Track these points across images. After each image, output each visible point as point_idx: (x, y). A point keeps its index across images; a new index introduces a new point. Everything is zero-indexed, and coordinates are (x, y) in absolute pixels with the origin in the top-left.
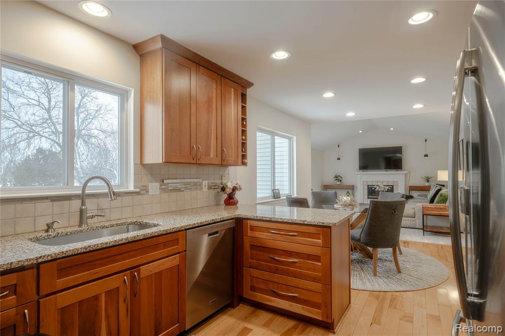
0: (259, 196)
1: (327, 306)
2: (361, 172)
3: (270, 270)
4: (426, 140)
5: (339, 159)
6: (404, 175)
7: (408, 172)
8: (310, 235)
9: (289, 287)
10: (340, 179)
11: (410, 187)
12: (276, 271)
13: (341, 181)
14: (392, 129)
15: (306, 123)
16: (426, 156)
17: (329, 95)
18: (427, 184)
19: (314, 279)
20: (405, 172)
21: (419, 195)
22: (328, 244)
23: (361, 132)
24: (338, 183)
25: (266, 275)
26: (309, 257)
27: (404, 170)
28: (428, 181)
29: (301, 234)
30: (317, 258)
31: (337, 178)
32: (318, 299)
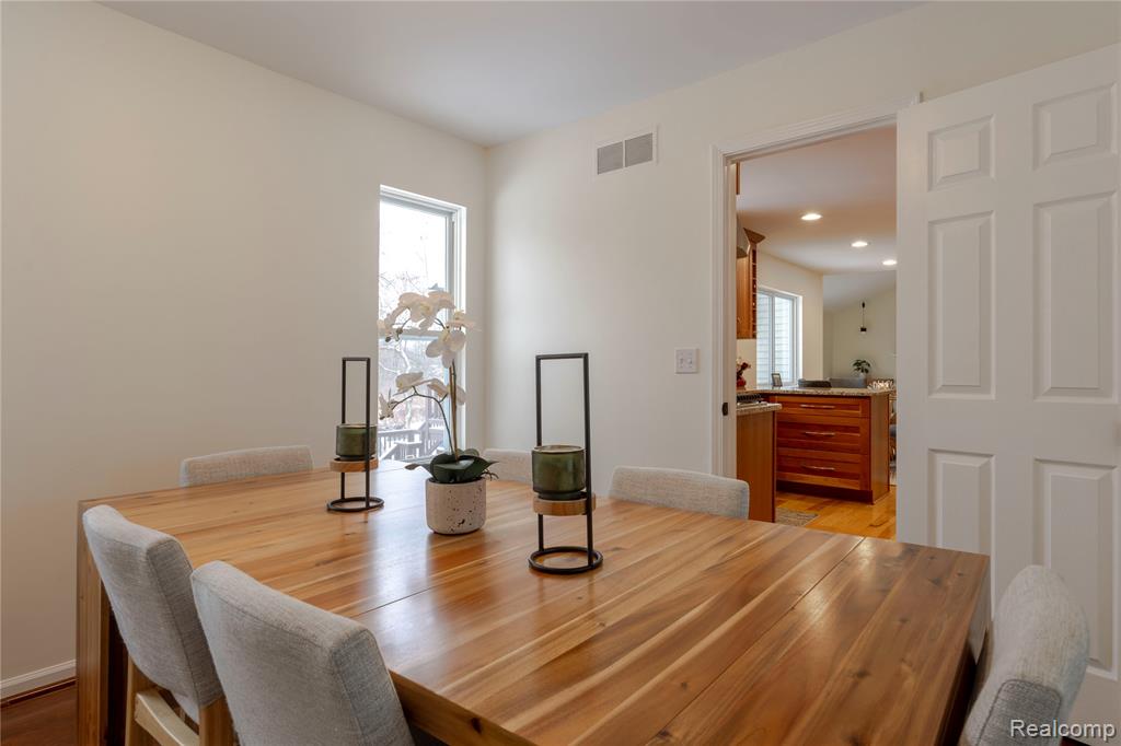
0: (758, 381)
1: (866, 476)
3: (802, 446)
5: (863, 330)
8: (848, 407)
9: (823, 461)
10: (867, 367)
12: (811, 447)
13: (867, 371)
15: (817, 274)
17: (860, 244)
19: (852, 451)
22: (868, 416)
24: (862, 375)
25: (798, 452)
26: (847, 429)
29: (838, 406)
30: (856, 429)
31: (859, 365)
32: (856, 470)
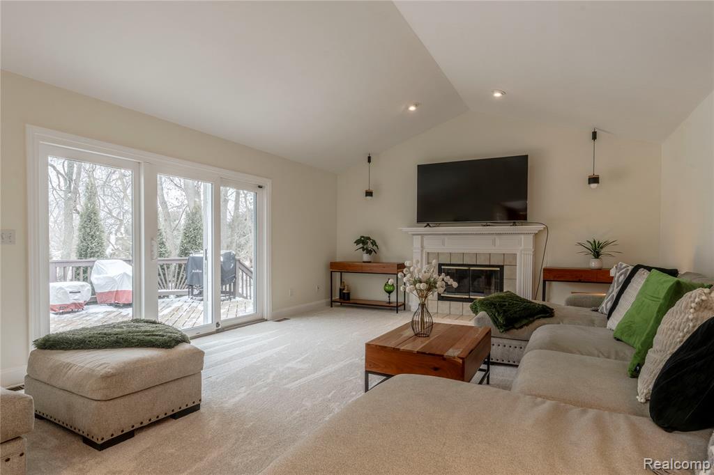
2: (422, 229)
4: (594, 136)
5: (369, 194)
6: (531, 236)
7: (541, 227)
10: (370, 246)
11: (545, 270)
13: (372, 252)
14: (498, 95)
16: (594, 180)
18: (594, 264)
20: (535, 228)
21: (571, 303)
23: (412, 108)
24: (366, 257)
27: (532, 223)
28: (597, 255)
31: (365, 243)
